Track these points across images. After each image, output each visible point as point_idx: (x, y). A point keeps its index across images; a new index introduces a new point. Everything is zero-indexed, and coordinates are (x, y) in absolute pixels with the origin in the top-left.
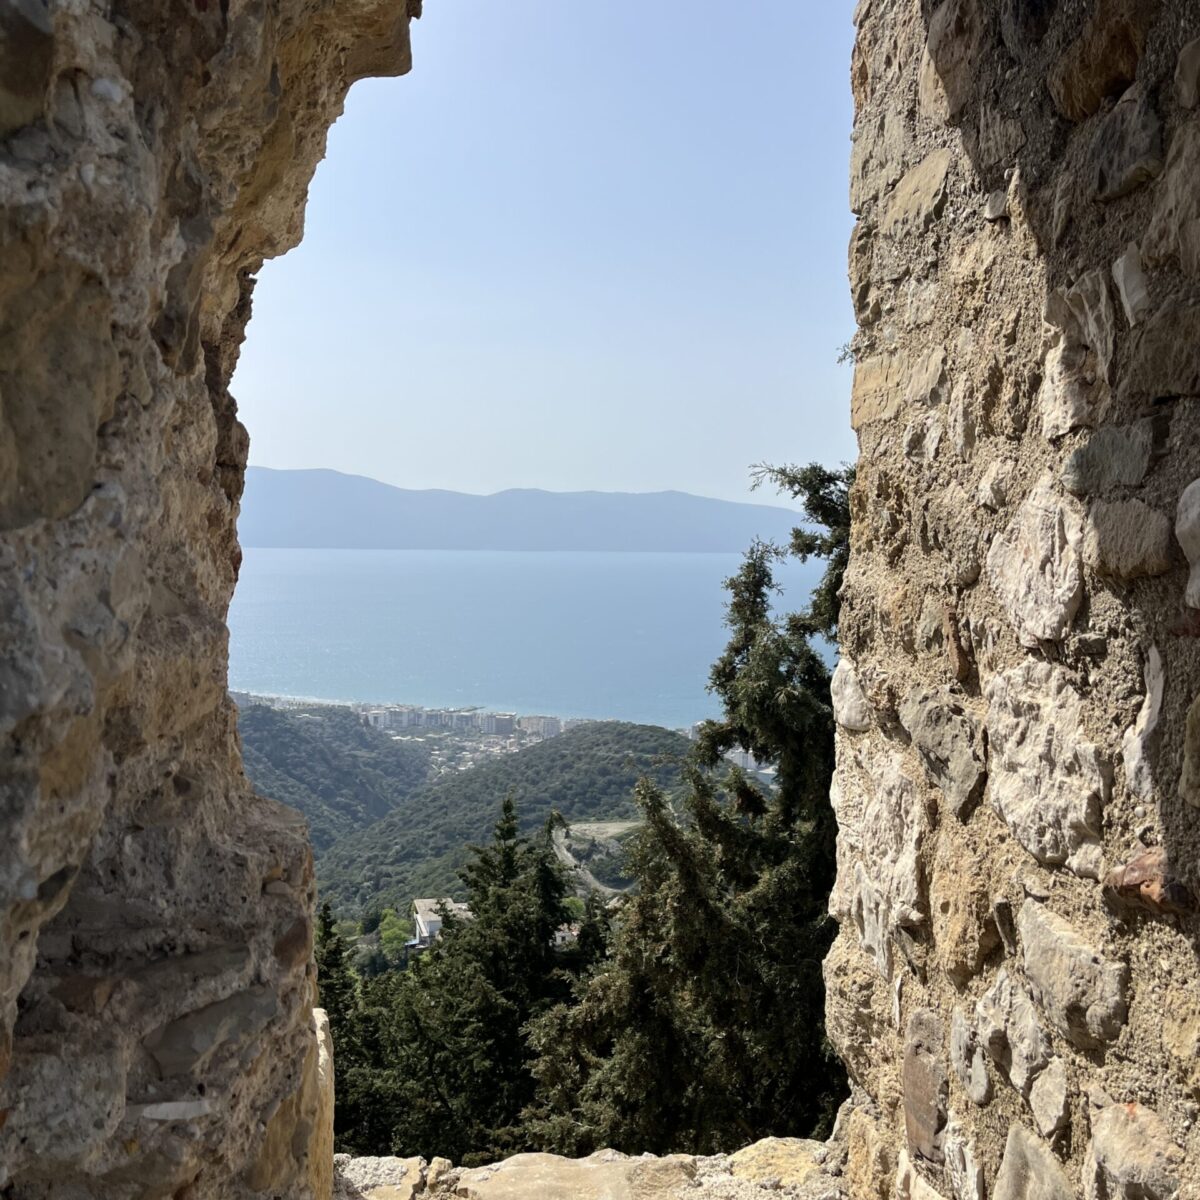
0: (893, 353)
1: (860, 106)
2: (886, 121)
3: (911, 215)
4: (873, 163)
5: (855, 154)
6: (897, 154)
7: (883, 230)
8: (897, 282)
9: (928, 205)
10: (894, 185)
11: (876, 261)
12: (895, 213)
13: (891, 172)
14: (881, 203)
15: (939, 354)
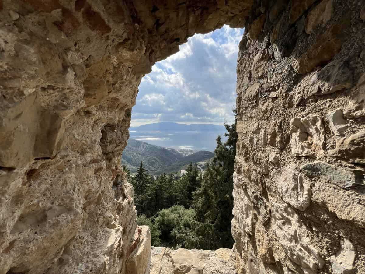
0: (245, 121)
1: (238, 76)
2: (244, 78)
3: (250, 96)
4: (241, 86)
5: (237, 85)
6: (246, 84)
7: (243, 98)
8: (246, 108)
9: (254, 94)
10: (245, 90)
11: (242, 104)
12: (246, 95)
13: (245, 88)
14: (243, 94)
15: (257, 124)
